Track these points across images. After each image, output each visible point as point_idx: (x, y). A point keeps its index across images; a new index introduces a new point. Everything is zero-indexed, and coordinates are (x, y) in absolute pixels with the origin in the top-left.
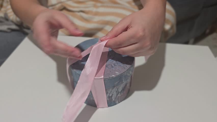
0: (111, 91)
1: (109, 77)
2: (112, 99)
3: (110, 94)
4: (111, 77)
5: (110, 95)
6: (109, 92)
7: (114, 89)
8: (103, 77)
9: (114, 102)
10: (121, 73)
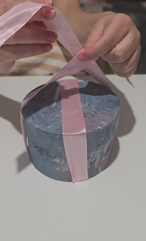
0: (95, 154)
1: (93, 131)
2: (94, 166)
3: (92, 158)
4: (97, 129)
5: (93, 161)
6: (91, 156)
7: (99, 150)
8: (84, 131)
9: (97, 169)
10: (109, 123)
